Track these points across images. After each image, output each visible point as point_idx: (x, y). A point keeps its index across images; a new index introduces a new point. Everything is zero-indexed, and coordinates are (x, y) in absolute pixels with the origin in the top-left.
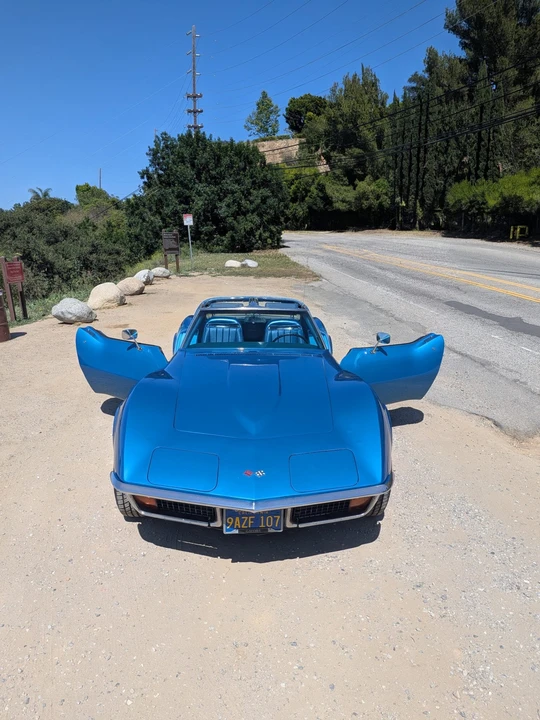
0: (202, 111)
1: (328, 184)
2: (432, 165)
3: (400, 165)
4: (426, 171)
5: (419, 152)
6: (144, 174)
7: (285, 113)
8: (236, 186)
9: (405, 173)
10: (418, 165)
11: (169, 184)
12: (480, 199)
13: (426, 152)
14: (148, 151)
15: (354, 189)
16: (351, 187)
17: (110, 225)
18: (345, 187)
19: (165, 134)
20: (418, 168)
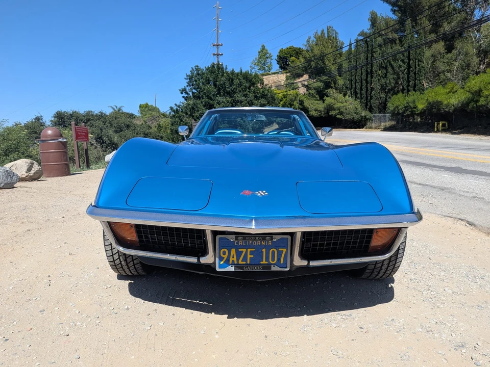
0: (222, 55)
1: (305, 99)
2: (376, 85)
3: (354, 86)
4: (372, 89)
5: (367, 77)
6: (183, 91)
7: (276, 58)
8: (244, 98)
9: (358, 91)
10: (367, 85)
11: (199, 98)
12: (412, 105)
13: (372, 78)
14: (186, 77)
15: (324, 102)
16: (321, 102)
17: (159, 126)
18: (317, 101)
19: (198, 66)
20: (367, 88)
